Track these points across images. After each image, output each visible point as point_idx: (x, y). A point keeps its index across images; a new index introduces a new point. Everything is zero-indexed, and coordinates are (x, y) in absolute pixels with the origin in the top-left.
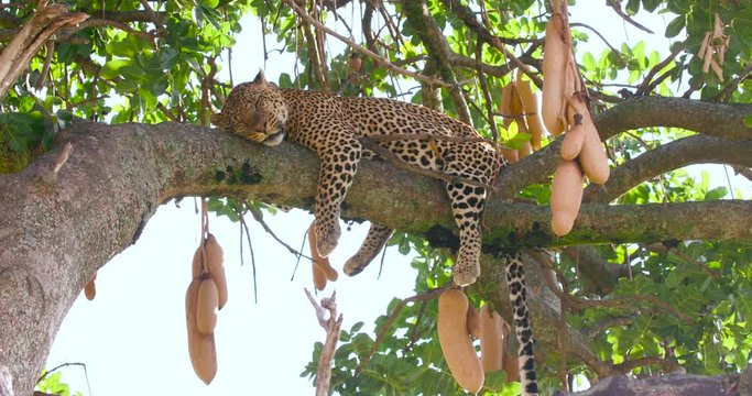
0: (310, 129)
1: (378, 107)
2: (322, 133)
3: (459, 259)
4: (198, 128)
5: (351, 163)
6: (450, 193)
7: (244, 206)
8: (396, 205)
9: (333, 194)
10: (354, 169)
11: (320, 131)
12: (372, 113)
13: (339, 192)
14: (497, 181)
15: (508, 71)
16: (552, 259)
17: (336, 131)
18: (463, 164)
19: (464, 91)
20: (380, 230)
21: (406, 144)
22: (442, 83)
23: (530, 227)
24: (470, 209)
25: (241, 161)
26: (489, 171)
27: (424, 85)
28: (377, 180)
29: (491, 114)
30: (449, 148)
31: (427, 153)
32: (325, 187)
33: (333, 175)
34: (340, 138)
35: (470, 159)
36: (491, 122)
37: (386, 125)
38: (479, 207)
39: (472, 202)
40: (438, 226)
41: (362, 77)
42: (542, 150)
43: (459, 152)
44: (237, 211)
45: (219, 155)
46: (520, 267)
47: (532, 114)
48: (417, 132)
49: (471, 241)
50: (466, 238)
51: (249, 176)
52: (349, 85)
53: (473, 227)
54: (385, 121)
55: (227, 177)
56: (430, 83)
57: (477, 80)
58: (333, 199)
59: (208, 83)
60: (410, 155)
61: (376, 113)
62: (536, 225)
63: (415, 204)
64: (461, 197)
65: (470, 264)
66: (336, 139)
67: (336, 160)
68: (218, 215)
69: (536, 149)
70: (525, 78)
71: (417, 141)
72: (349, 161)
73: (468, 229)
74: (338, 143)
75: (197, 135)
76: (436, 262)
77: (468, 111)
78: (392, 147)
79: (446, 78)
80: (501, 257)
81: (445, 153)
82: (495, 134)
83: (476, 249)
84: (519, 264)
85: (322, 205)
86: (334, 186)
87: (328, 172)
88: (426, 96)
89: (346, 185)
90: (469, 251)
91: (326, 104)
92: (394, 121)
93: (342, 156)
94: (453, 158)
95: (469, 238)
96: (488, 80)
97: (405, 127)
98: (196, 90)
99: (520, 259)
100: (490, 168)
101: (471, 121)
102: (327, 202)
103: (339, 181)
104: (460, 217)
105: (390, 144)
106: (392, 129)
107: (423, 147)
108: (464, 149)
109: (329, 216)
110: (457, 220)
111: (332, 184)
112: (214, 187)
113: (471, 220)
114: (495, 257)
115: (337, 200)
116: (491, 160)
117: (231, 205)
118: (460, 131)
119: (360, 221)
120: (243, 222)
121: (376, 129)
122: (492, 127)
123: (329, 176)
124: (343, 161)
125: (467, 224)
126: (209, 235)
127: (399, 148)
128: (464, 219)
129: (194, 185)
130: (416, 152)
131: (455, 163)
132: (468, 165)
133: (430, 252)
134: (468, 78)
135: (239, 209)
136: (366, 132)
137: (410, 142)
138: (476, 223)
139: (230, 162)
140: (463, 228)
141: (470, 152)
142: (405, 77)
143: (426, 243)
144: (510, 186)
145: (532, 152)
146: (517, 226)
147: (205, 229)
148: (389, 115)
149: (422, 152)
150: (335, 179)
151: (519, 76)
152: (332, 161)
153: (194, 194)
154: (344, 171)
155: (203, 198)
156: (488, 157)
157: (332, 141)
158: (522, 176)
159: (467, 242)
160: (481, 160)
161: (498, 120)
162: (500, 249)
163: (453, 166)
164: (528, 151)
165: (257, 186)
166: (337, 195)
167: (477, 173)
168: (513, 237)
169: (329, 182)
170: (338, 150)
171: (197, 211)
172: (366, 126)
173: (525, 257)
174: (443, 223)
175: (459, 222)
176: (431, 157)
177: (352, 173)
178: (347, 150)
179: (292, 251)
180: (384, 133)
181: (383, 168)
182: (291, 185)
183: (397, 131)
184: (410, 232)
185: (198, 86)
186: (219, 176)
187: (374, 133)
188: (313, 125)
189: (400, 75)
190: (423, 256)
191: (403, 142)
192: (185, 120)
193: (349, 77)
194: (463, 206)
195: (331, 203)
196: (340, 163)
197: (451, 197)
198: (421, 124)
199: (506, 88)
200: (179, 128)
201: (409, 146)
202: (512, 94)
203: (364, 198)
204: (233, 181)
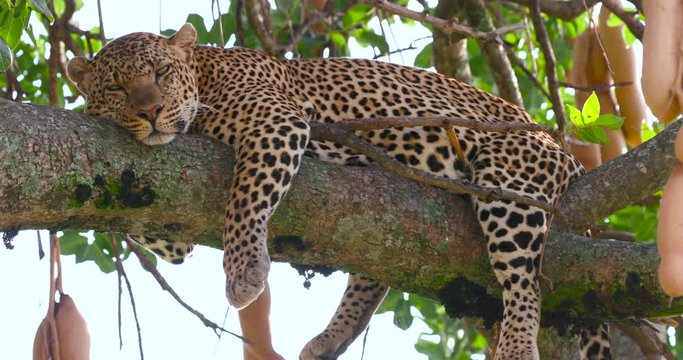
0: (225, 105)
1: (350, 72)
2: (245, 107)
3: (502, 339)
4: (42, 109)
5: (292, 153)
6: (485, 225)
7: (124, 244)
8: (389, 243)
9: (259, 202)
10: (296, 164)
11: (242, 104)
12: (337, 83)
13: (268, 199)
14: (564, 200)
15: (583, 10)
16: (662, 338)
17: (267, 104)
18: (504, 172)
19: (508, 45)
20: (365, 290)
21: (400, 135)
22: (468, 30)
23: (622, 282)
24: (520, 253)
25: (119, 166)
26: (551, 185)
27: (438, 33)
28: (356, 199)
29: (553, 85)
30: (478, 144)
31: (439, 150)
32: (245, 189)
33: (261, 170)
34: (273, 114)
35: (516, 164)
36: (554, 100)
37: (363, 102)
38: (535, 248)
39: (523, 239)
40: (460, 280)
41: (329, 21)
42: (644, 146)
43: (497, 151)
44: (111, 256)
45: (80, 156)
46: (606, 351)
47: (625, 84)
48: (420, 113)
49: (523, 308)
50: (513, 304)
51: (132, 193)
52: (307, 34)
53: (525, 284)
54: (361, 95)
55: (95, 195)
56: (448, 31)
57: (530, 26)
58: (257, 210)
59: (61, 30)
60: (409, 153)
61: (345, 84)
62: (633, 278)
63: (422, 242)
64: (503, 232)
65: (521, 347)
66: (267, 115)
67: (265, 145)
68: (79, 260)
69: (633, 146)
70: (614, 21)
71: (419, 130)
72: (287, 149)
73: (516, 287)
74: (269, 121)
75: (43, 122)
76: (458, 342)
77: (514, 80)
78: (376, 139)
79: (475, 21)
80: (573, 333)
81: (473, 155)
82: (560, 118)
83: (531, 322)
84: (605, 344)
85: (238, 219)
86: (260, 189)
87: (249, 165)
88: (441, 52)
89: (281, 189)
90: (519, 325)
91: (258, 70)
92: (378, 96)
93: (276, 140)
94: (487, 162)
95: (519, 303)
96: (548, 24)
97: (397, 106)
98: (40, 43)
99: (605, 337)
100: (551, 178)
101: (519, 96)
102: (247, 213)
103: (270, 180)
104: (502, 266)
105: (372, 134)
106: (374, 110)
107: (432, 139)
108: (505, 146)
109: (248, 239)
110: (497, 272)
111: (257, 184)
112: (71, 212)
113: (521, 271)
114: (562, 333)
115: (264, 212)
116: (553, 165)
117: (101, 243)
118: (497, 114)
119: (326, 271)
120: (121, 272)
121: (345, 108)
122: (556, 107)
123: (253, 172)
124: (277, 148)
125: (515, 278)
126: (63, 296)
127: (387, 142)
128: (510, 271)
129: (37, 209)
130: (419, 149)
131: (491, 170)
132: (513, 174)
133: (448, 325)
134: (514, 22)
135: (116, 251)
136: (329, 113)
137: (407, 130)
138: (530, 277)
139: (99, 168)
140: (507, 285)
141: (516, 151)
142: (403, 20)
143: (441, 310)
144: (588, 211)
145: (625, 151)
146: (598, 279)
147: (56, 284)
148: (368, 87)
149: (430, 149)
150: (263, 176)
151: (603, 17)
152: (258, 148)
153: (36, 225)
154: (279, 165)
155: (53, 233)
156: (549, 159)
157: (260, 119)
158: (608, 193)
159: (516, 311)
160: (536, 165)
161: (567, 93)
162: (569, 321)
163: (488, 177)
164: (617, 148)
165: (147, 210)
166: (264, 205)
167: (530, 189)
168: (592, 298)
169: (251, 180)
170: (270, 130)
171: (42, 254)
172: (328, 104)
173: (616, 334)
174: (471, 274)
175: (501, 276)
176: (446, 156)
177: (292, 170)
178: (284, 131)
179: (208, 323)
180: (361, 116)
181: (366, 179)
182: (206, 209)
183: (383, 112)
184: (413, 290)
185: (42, 37)
186: (82, 193)
187: (343, 115)
188: (230, 98)
189: (396, 18)
190: (436, 332)
191: (393, 131)
192: (20, 95)
193: (306, 21)
194: (507, 247)
195: (254, 216)
196: (272, 150)
197: (486, 231)
198: (427, 101)
199: (581, 39)
200: (11, 110)
201: (406, 137)
202: (591, 50)
203: (333, 230)
204: (105, 201)
